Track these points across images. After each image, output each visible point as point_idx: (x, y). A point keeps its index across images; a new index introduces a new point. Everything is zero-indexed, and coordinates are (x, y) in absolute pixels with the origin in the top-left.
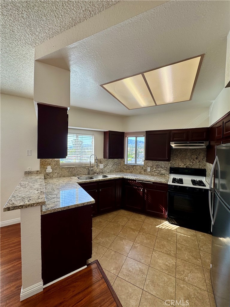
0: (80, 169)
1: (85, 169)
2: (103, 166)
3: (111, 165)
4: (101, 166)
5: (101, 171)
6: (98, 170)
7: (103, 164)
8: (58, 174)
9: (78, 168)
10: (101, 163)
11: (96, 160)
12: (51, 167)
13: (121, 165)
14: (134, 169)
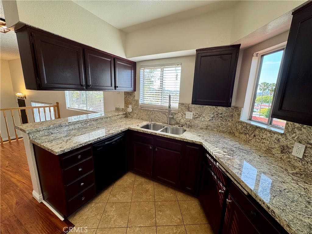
0: (158, 114)
1: (165, 116)
2: (192, 116)
3: (210, 116)
4: (189, 115)
5: (188, 123)
6: (182, 121)
7: (192, 113)
8: (137, 115)
9: (156, 112)
10: (189, 109)
11: (181, 104)
12: (132, 107)
13: (232, 120)
14: (254, 136)
